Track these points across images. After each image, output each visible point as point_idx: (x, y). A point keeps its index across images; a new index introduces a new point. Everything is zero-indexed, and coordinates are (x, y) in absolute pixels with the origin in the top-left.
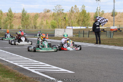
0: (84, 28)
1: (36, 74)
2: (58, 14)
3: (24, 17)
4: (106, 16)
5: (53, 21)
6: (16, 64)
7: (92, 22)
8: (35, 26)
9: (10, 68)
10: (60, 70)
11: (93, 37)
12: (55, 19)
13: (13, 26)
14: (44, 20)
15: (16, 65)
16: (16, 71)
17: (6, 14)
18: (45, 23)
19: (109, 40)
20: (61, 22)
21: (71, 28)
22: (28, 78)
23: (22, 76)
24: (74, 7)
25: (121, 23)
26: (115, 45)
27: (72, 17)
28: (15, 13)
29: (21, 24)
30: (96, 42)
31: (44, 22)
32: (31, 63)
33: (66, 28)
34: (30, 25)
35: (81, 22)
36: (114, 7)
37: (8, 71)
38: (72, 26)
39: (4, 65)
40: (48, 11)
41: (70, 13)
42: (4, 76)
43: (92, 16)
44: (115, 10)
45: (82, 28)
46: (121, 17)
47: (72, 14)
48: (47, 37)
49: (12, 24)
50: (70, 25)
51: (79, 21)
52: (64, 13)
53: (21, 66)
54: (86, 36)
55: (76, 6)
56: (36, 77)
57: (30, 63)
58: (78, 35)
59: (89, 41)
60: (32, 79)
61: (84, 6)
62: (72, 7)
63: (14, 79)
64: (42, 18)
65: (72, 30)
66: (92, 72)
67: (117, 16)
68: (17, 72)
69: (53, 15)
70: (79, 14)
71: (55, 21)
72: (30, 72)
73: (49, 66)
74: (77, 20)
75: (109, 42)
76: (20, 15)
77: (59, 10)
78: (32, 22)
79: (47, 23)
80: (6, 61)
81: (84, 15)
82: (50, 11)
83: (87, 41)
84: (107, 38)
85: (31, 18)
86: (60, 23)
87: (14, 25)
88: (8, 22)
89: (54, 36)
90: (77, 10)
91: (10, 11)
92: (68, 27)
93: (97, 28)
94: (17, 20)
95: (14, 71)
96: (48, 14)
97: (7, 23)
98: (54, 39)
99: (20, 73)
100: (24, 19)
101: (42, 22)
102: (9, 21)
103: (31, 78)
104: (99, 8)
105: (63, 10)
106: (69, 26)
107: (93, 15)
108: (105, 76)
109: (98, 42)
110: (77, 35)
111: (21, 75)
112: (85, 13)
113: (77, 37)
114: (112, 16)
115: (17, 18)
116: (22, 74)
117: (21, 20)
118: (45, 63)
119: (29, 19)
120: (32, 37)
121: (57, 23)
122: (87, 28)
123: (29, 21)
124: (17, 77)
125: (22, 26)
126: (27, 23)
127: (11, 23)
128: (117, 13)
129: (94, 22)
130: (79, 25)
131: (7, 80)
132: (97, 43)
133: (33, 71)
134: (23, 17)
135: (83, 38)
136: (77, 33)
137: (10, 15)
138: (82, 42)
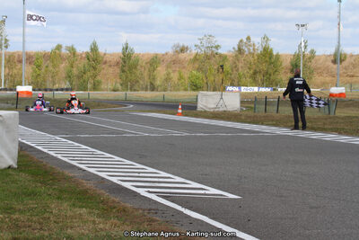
0: (268, 90)
1: (150, 200)
2: (208, 57)
3: (127, 62)
4: (321, 61)
5: (195, 72)
6: (103, 175)
7: (285, 77)
8: (151, 84)
9: (89, 185)
10: (207, 192)
11: (287, 113)
12: (199, 69)
13: (99, 83)
14: (174, 71)
15: (103, 179)
16: (103, 191)
17: (84, 56)
18: (175, 76)
19: (326, 119)
20: (214, 75)
21: (236, 89)
22: (131, 210)
23: (116, 205)
24: (245, 40)
25: (355, 79)
26: (340, 133)
27: (240, 65)
28: (105, 54)
29: (119, 80)
30: (293, 123)
31: (172, 75)
32: (139, 173)
33: (224, 89)
34: (141, 82)
35: (259, 77)
36: (339, 43)
37: (85, 192)
38: (239, 85)
39: (75, 176)
40: (183, 50)
41: (236, 56)
42: (74, 205)
43: (287, 63)
44: (341, 48)
45: (263, 90)
46: (354, 66)
47: (240, 56)
48: (180, 111)
49: (98, 78)
50: (236, 83)
51: (255, 73)
52: (221, 56)
53: (114, 180)
54: (271, 109)
55: (248, 38)
56: (149, 207)
57: (137, 174)
58: (253, 106)
59: (278, 123)
60: (141, 211)
61: (266, 38)
62: (241, 41)
63: (97, 212)
64: (168, 67)
65: (238, 94)
66: (282, 196)
67: (344, 64)
68: (106, 194)
69: (196, 59)
70: (256, 58)
71: (200, 74)
72: (136, 195)
73: (183, 180)
74: (251, 72)
75: (324, 124)
76: (116, 59)
77: (208, 47)
78: (146, 74)
79: (181, 78)
80: (81, 169)
81: (267, 59)
82: (187, 48)
83: (273, 121)
84: (320, 115)
85: (144, 64)
86: (212, 78)
87: (103, 81)
88: (89, 74)
89: (196, 108)
90: (251, 48)
91: (94, 49)
92: (230, 88)
93: (297, 90)
94: (111, 70)
95: (98, 192)
96: (182, 56)
97: (85, 77)
98: (197, 116)
99: (112, 198)
100: (126, 69)
101: (168, 74)
102: (92, 72)
103: (137, 209)
104: (303, 44)
105: (217, 47)
106: (232, 85)
107: (289, 60)
108: (312, 208)
109: (300, 124)
110: (251, 108)
111: (114, 202)
112: (271, 54)
113: (251, 113)
114: (334, 62)
115: (110, 66)
116: (117, 200)
117: (118, 71)
118: (173, 174)
119: (138, 67)
120: (144, 112)
121: (204, 79)
122: (274, 90)
123: (138, 73)
124: (105, 207)
125: (121, 85)
126: (133, 78)
127: (95, 76)
128: (345, 55)
129: (290, 75)
130: (255, 83)
131: (80, 214)
132: (296, 127)
133: (142, 192)
134: (125, 62)
135: (264, 114)
136: (251, 102)
137: (94, 58)
138: (262, 124)
